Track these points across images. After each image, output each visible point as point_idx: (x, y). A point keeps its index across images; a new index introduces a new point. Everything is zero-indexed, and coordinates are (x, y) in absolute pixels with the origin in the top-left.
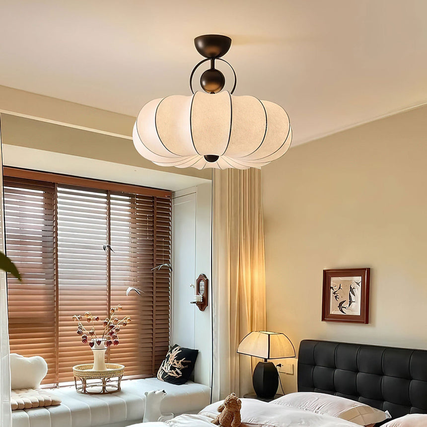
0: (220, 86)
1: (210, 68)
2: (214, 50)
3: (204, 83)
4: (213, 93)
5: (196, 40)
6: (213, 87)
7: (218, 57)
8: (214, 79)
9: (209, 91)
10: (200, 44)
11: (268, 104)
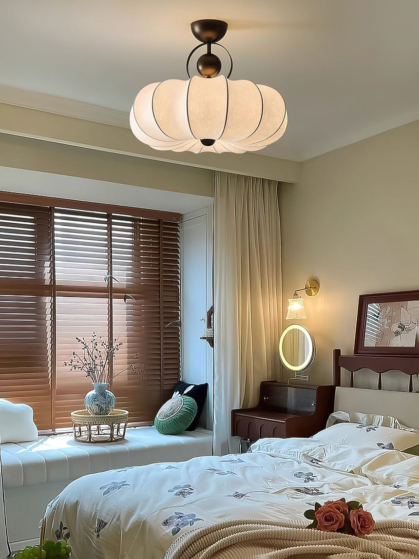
0: (216, 71)
1: (206, 53)
2: (210, 34)
3: (200, 68)
4: (209, 77)
5: (193, 25)
6: (210, 71)
7: (214, 41)
8: (211, 64)
9: (205, 75)
10: (197, 29)
11: (264, 88)
